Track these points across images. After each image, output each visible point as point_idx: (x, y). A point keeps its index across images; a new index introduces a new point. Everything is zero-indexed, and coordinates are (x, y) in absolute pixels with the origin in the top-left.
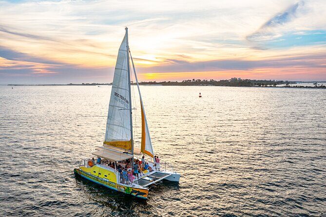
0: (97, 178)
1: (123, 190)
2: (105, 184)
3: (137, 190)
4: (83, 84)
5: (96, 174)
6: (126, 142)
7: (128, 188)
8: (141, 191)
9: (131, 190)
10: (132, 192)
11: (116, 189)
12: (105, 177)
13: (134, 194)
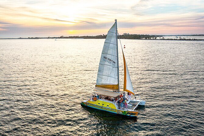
0: (102, 107)
1: (121, 113)
2: (108, 110)
3: (131, 112)
4: (29, 38)
5: (101, 105)
6: (114, 85)
7: (125, 111)
8: (133, 113)
9: (127, 113)
10: (127, 114)
11: (116, 112)
12: (108, 106)
13: (129, 115)
